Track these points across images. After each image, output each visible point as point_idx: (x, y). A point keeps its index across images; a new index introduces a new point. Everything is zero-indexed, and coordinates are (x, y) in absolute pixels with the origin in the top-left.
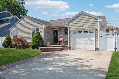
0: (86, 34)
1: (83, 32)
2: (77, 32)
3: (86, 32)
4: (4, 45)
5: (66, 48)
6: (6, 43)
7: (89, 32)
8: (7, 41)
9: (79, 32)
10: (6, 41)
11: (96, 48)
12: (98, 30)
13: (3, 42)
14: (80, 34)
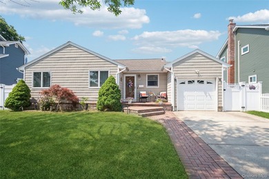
0: (201, 85)
1: (196, 82)
2: (187, 82)
3: (202, 82)
4: (14, 103)
5: (168, 108)
6: (18, 99)
7: (205, 82)
8: (21, 95)
9: (190, 82)
10: (17, 95)
11: (219, 107)
12: (222, 80)
13: (7, 96)
14: (191, 85)
